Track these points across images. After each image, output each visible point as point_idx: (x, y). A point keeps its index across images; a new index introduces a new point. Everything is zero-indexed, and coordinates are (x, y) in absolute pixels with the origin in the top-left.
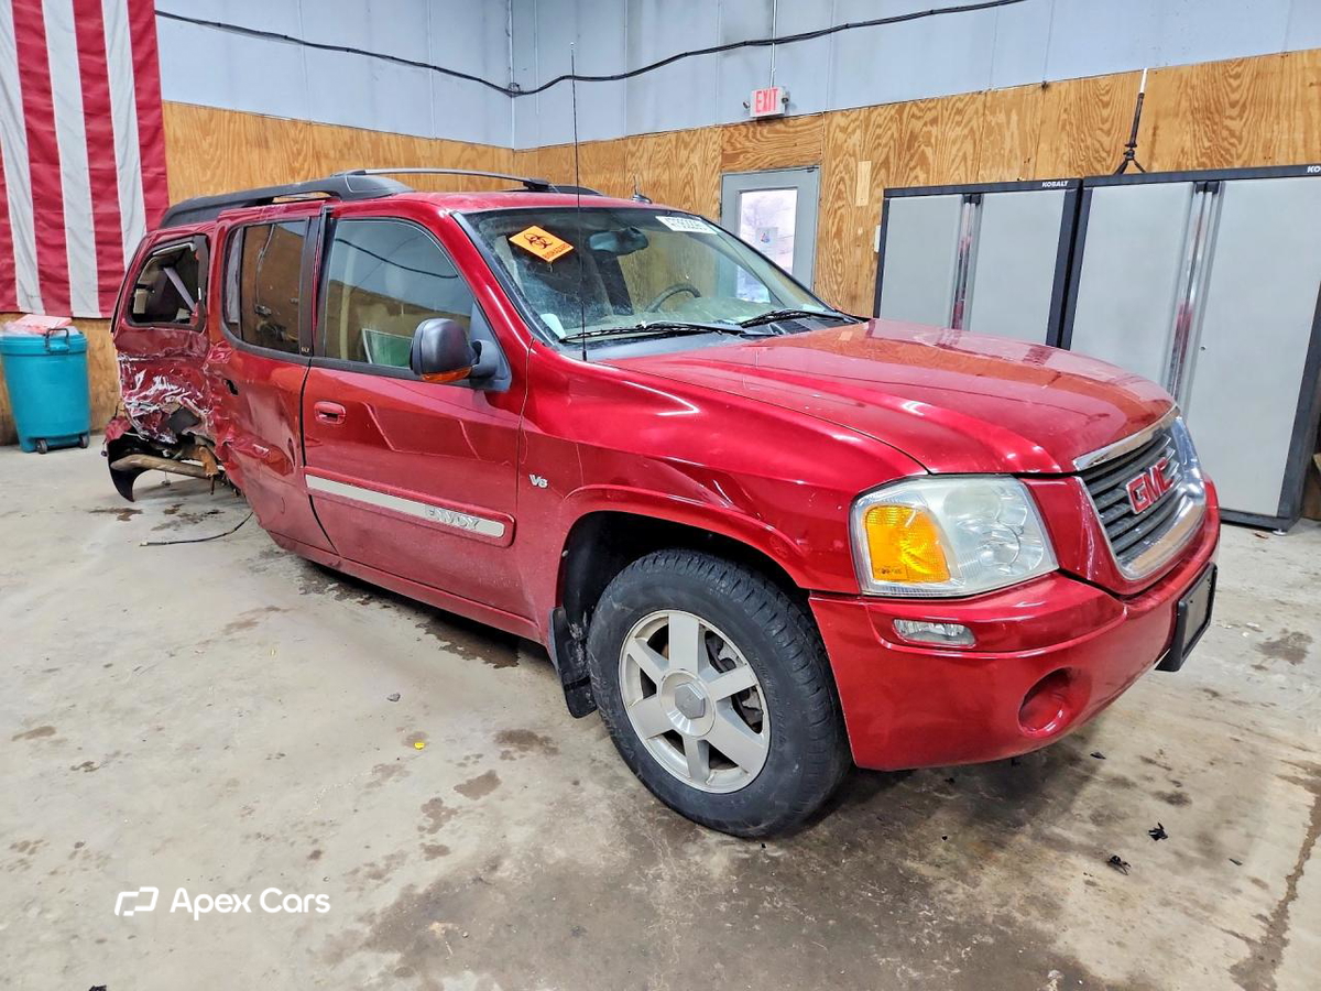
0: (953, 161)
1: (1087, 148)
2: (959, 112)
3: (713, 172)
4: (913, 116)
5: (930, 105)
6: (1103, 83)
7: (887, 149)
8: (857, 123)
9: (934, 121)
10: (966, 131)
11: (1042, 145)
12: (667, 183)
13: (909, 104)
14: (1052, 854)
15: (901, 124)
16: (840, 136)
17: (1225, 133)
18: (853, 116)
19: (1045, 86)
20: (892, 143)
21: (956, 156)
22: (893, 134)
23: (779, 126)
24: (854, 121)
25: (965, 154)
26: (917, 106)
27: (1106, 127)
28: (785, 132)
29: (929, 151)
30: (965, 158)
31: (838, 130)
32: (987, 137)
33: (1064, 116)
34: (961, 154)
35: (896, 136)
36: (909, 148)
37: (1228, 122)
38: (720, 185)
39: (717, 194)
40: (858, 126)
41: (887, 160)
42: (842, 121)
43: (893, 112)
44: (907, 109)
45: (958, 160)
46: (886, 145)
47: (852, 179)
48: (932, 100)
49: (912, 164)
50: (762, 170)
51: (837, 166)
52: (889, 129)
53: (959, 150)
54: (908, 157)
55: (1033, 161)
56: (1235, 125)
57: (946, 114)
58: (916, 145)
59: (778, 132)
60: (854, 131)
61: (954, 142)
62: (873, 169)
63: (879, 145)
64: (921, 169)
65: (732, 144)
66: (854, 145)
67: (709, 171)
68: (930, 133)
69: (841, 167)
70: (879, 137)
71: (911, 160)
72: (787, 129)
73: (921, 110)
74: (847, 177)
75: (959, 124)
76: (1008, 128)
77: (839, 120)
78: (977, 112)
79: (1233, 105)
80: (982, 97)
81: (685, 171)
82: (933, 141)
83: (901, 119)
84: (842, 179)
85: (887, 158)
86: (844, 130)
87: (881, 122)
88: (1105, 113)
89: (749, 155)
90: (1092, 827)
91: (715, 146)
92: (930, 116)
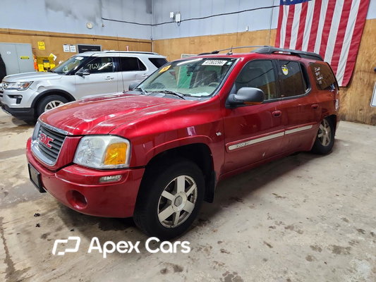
14: (50, 209)
90: (51, 217)
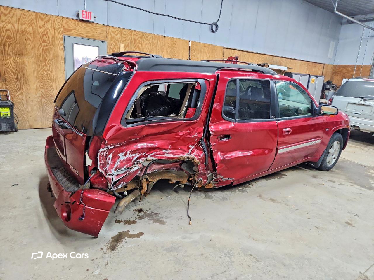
0: (146, 49)
1: (173, 53)
2: (147, 37)
3: (59, 33)
4: (135, 35)
5: (140, 33)
6: (175, 39)
7: (128, 42)
8: (118, 32)
9: (141, 38)
10: (149, 42)
11: (165, 50)
12: (32, 32)
13: (134, 31)
15: (132, 36)
16: (113, 35)
17: (193, 55)
18: (117, 29)
19: (165, 37)
20: (129, 40)
21: (147, 48)
22: (129, 38)
23: (89, 25)
24: (117, 31)
25: (149, 48)
26: (136, 32)
27: (176, 49)
28: (92, 27)
29: (140, 45)
30: (149, 49)
31: (112, 32)
32: (154, 45)
33: (168, 45)
34: (148, 48)
35: (131, 39)
36: (134, 43)
37: (193, 53)
38: (63, 39)
39: (62, 42)
40: (119, 33)
41: (128, 45)
42: (114, 30)
43: (129, 32)
44: (133, 32)
45: (147, 49)
46: (128, 41)
47: (118, 48)
48: (140, 32)
49: (136, 48)
50: (84, 38)
51: (112, 43)
52: (129, 36)
53: (147, 47)
54: (134, 46)
55: (163, 53)
56: (194, 53)
57: (144, 37)
58: (136, 43)
59: (89, 26)
60: (117, 34)
61: (146, 45)
62: (124, 46)
63: (126, 40)
64: (138, 50)
65: (68, 25)
66: (118, 38)
67: (56, 33)
68: (140, 40)
69: (114, 44)
70: (125, 38)
71: (135, 46)
72: (93, 27)
73: (137, 34)
74: (116, 47)
75: (147, 40)
76: (158, 44)
77: (111, 29)
78: (151, 38)
79: (193, 50)
80: (152, 35)
81: (42, 30)
82: (141, 43)
83: (132, 34)
84: (115, 47)
85: (128, 44)
86: (114, 33)
87: (126, 33)
88: (175, 46)
89: (76, 31)
91: (59, 24)
92: (139, 36)
